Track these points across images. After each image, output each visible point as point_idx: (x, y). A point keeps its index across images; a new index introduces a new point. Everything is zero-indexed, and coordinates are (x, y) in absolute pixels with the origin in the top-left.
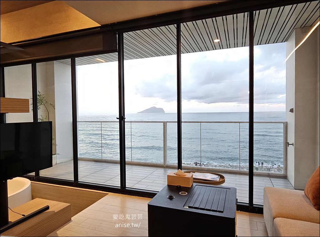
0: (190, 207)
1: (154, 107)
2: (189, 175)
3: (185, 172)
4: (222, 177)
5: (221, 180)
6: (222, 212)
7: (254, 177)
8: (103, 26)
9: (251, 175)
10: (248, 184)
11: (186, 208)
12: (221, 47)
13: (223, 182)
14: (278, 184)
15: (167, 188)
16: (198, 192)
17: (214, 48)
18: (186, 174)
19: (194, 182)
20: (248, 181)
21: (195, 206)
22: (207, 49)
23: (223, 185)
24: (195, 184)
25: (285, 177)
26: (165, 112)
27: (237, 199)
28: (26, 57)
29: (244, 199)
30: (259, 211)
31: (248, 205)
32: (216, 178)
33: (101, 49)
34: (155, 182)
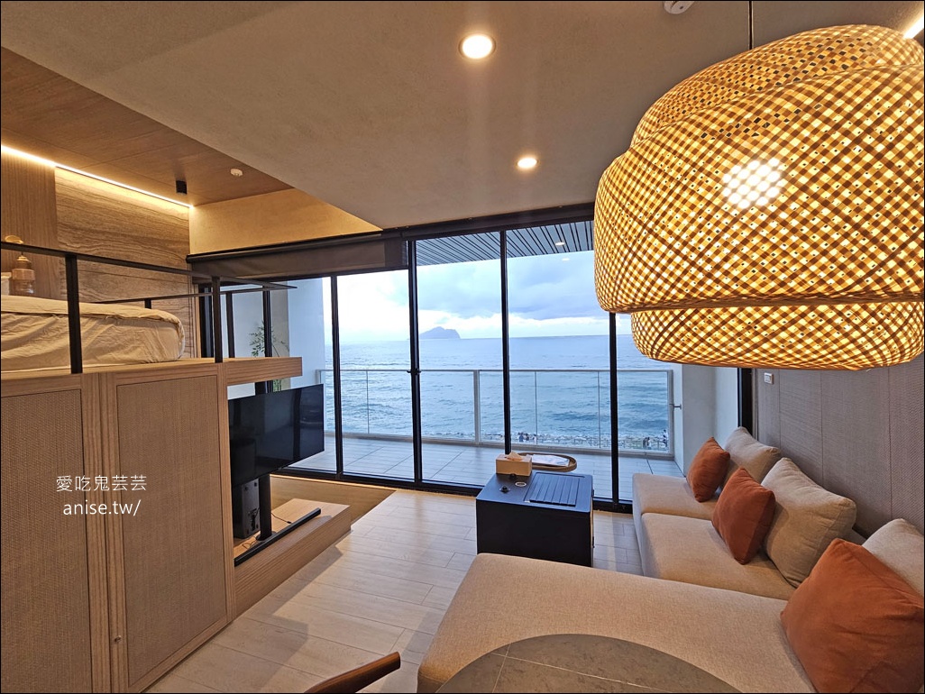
0: (531, 501)
1: (440, 328)
2: (526, 459)
3: (520, 454)
4: (572, 460)
5: (572, 465)
6: (574, 506)
7: (619, 459)
8: (386, 231)
9: (615, 455)
10: (611, 470)
11: (527, 503)
12: (566, 249)
13: (575, 467)
14: (661, 469)
15: (495, 478)
16: (540, 483)
17: (556, 251)
18: (522, 457)
19: (533, 468)
20: (611, 466)
21: (539, 500)
22: (544, 252)
23: (574, 472)
24: (534, 472)
25: (671, 458)
26: (461, 337)
27: (593, 491)
28: (255, 273)
29: (605, 492)
30: (626, 509)
31: (611, 501)
32: (564, 462)
33: (383, 265)
34: (466, 470)
